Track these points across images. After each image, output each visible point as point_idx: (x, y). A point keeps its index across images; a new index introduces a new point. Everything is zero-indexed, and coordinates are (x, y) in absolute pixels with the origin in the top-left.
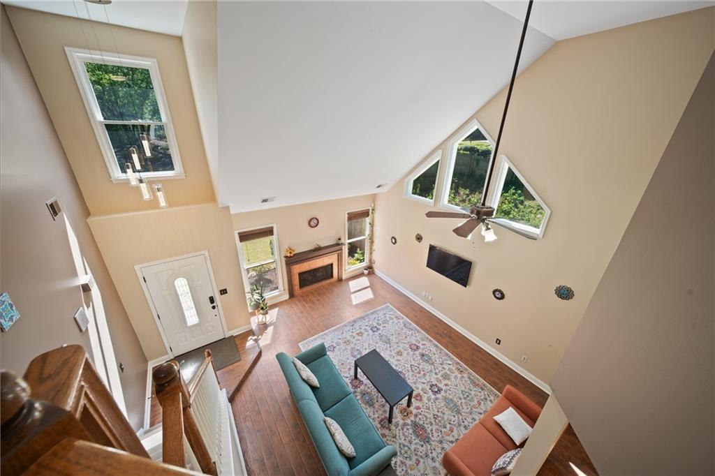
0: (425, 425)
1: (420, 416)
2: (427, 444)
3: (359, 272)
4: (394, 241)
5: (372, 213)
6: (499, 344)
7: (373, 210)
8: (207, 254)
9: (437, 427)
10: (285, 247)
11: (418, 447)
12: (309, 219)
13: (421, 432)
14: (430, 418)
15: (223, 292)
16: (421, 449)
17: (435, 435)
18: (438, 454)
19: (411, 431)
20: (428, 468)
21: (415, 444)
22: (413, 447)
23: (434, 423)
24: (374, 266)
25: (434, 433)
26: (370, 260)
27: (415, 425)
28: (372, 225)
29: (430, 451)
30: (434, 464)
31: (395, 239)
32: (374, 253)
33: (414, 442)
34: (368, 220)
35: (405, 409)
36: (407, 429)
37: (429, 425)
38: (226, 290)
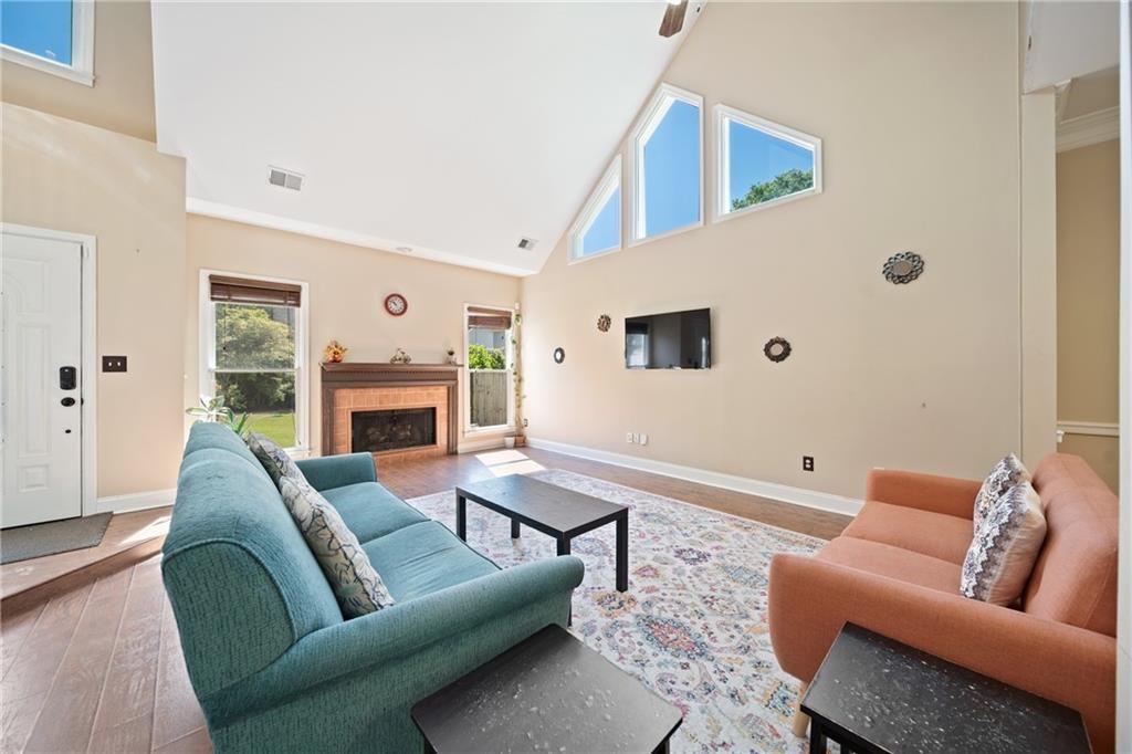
0: (682, 619)
1: (661, 604)
2: (701, 660)
3: (495, 441)
4: (559, 356)
5: (517, 319)
6: (811, 469)
7: (518, 316)
8: (90, 242)
9: (720, 619)
10: (326, 339)
11: (671, 670)
12: (386, 296)
13: (672, 637)
14: (694, 605)
15: (115, 364)
16: (682, 675)
17: (722, 636)
18: (747, 679)
19: (638, 637)
20: (725, 724)
21: (659, 665)
22: (651, 674)
23: (706, 611)
24: (527, 431)
25: (717, 632)
26: (518, 421)
27: (649, 624)
28: (517, 343)
29: (715, 677)
30: (742, 711)
31: (563, 355)
32: (525, 402)
33: (654, 661)
34: (509, 334)
35: (612, 597)
36: (625, 634)
37: (695, 619)
38: (124, 360)
